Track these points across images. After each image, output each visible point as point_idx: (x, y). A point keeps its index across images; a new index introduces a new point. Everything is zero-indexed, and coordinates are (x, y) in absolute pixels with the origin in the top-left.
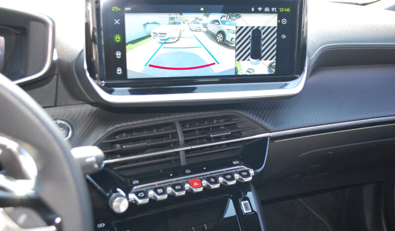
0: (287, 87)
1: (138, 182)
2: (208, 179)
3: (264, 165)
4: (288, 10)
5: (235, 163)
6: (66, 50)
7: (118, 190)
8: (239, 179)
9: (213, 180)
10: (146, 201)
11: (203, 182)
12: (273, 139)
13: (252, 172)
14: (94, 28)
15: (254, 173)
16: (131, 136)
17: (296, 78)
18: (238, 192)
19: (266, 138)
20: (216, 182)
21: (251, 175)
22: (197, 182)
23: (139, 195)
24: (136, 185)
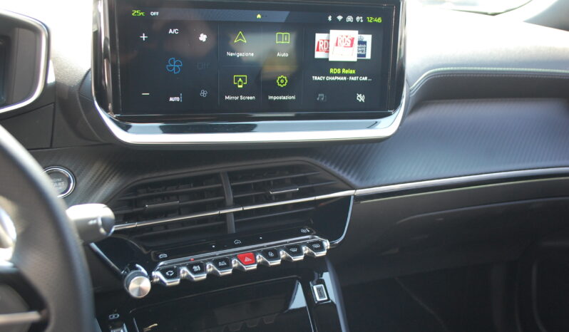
0: (377, 127)
1: (166, 256)
2: (265, 253)
3: (344, 235)
4: (379, 20)
5: (303, 231)
6: (68, 70)
7: (137, 265)
8: (309, 253)
9: (271, 254)
10: (177, 281)
11: (257, 257)
12: (358, 198)
13: (327, 244)
14: (106, 38)
15: (330, 246)
16: (158, 191)
17: (389, 114)
18: (308, 272)
19: (348, 198)
20: (277, 257)
21: (326, 248)
22: (250, 257)
23: (167, 273)
24: (163, 259)
